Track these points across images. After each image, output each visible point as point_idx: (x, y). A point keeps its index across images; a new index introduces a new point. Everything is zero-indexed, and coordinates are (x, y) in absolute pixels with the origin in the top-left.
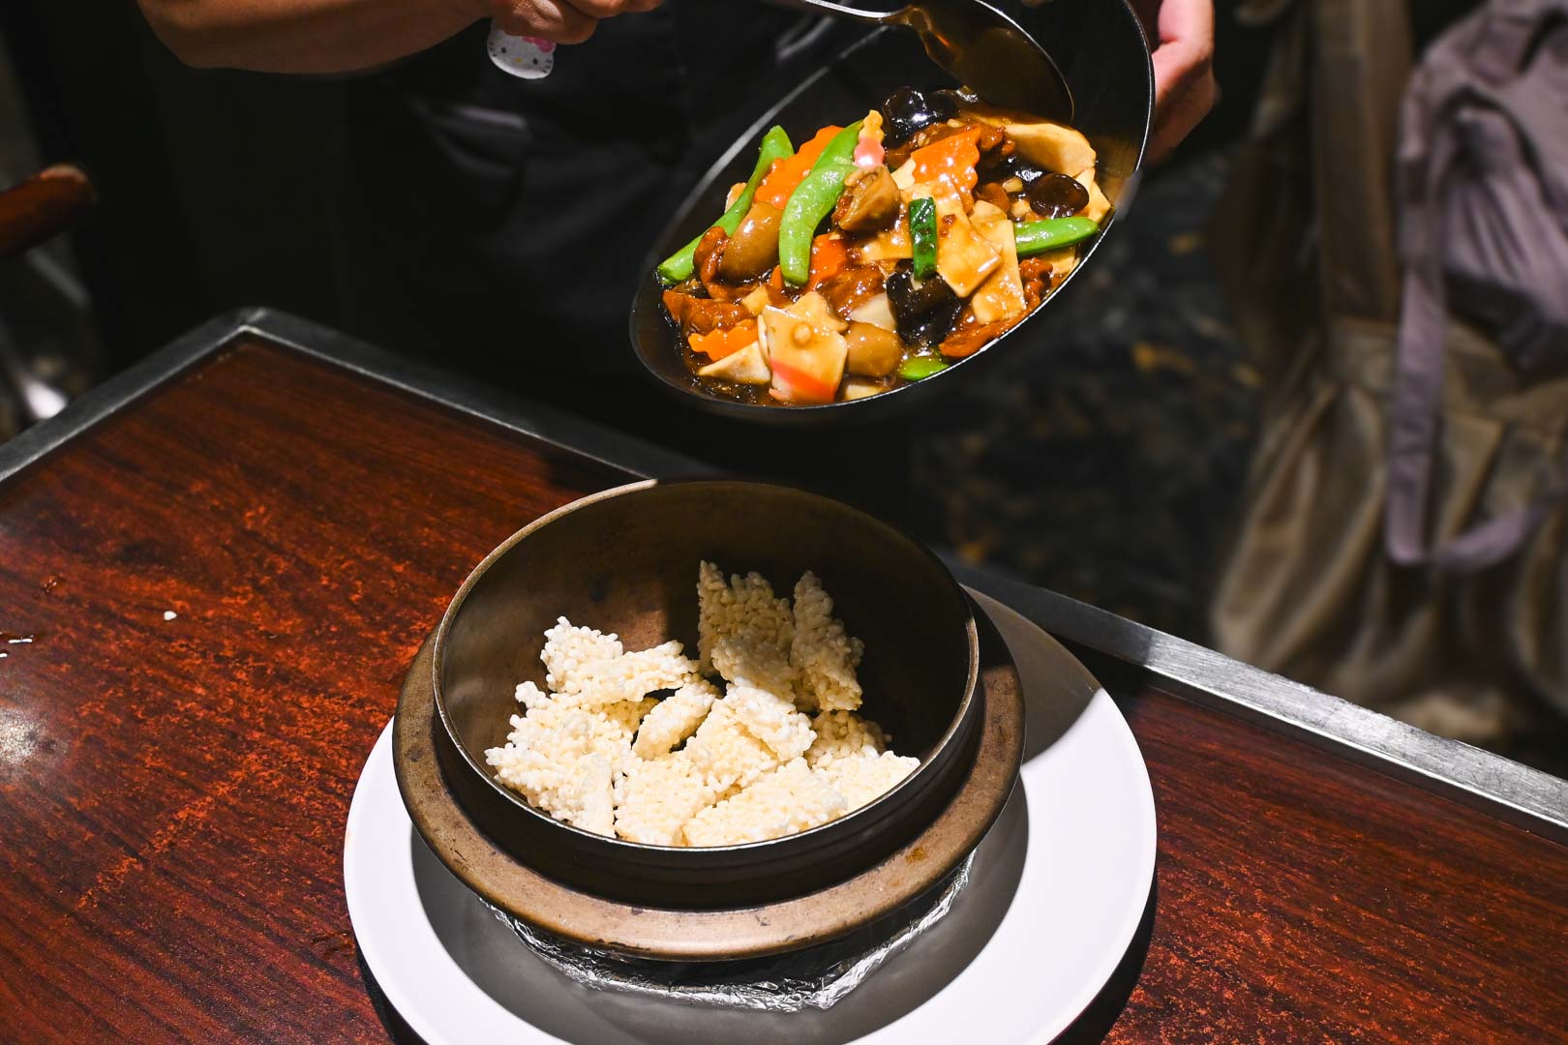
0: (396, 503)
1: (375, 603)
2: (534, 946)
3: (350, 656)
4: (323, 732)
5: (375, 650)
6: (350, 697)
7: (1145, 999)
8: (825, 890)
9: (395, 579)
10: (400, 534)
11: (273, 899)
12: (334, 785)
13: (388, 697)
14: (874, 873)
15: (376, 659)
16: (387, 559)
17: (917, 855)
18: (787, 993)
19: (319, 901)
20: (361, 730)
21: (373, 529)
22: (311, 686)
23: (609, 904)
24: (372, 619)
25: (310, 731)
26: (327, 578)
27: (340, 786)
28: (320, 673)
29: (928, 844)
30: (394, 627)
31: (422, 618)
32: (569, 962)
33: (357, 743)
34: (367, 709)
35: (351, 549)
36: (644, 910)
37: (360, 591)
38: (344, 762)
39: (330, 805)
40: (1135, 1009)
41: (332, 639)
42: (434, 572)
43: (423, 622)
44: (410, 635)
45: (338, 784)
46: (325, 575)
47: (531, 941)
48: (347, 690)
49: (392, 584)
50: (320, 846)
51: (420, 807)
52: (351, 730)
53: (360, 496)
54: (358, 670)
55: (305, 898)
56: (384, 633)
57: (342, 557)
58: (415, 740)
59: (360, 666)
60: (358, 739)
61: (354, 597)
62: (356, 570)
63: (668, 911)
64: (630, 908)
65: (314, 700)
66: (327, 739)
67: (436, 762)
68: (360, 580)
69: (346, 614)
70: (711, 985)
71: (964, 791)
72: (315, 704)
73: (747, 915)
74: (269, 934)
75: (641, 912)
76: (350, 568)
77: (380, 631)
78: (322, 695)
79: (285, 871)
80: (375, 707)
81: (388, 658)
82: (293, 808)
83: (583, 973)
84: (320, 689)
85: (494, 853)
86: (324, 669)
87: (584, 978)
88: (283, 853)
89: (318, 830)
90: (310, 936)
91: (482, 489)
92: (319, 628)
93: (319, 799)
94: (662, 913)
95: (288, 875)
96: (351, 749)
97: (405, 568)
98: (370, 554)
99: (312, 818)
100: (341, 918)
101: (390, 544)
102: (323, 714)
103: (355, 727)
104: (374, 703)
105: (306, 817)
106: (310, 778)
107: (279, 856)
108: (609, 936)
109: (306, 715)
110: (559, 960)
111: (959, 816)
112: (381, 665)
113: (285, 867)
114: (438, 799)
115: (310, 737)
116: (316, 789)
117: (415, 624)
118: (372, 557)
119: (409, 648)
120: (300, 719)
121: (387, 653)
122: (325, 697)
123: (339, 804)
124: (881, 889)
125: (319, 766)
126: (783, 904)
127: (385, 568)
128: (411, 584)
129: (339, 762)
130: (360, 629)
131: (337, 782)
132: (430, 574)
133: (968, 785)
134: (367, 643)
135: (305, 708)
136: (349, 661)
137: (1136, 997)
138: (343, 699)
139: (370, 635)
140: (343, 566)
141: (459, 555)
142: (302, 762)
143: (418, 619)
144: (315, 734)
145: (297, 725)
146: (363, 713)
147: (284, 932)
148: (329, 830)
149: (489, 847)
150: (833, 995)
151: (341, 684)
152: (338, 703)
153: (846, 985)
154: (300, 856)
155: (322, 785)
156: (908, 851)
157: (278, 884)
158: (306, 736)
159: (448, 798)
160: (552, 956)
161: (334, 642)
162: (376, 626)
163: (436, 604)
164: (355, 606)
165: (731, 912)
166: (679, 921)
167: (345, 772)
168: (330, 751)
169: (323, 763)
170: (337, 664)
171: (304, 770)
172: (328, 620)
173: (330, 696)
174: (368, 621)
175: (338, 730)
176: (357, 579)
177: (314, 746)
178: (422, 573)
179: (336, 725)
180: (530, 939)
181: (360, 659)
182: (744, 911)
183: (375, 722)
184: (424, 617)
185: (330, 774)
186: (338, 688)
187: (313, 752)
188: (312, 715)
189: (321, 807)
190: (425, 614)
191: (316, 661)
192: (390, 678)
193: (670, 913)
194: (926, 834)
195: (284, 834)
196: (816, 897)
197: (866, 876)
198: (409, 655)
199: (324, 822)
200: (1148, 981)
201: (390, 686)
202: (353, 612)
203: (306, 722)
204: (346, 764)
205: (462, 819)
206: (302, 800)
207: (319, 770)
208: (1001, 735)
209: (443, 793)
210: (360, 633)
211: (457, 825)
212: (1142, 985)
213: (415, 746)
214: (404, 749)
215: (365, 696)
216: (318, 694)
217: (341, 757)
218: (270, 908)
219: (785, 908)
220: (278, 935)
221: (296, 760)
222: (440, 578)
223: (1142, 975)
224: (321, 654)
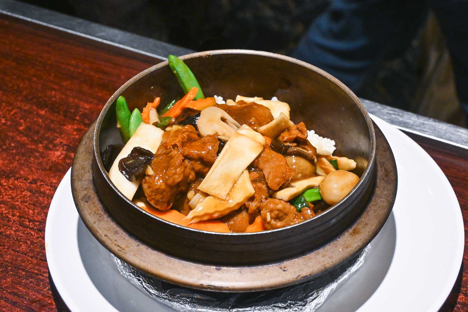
0: (34, 79)
1: (33, 130)
2: (154, 294)
3: (24, 158)
4: (17, 197)
5: (37, 154)
6: (28, 179)
7: (465, 300)
8: (312, 252)
9: (41, 118)
10: (40, 95)
11: (6, 283)
12: (28, 224)
13: (49, 177)
14: (335, 242)
15: (38, 159)
16: (35, 108)
17: (355, 232)
18: (290, 308)
19: (31, 282)
20: (37, 195)
21: (24, 93)
22: (6, 175)
23: (203, 266)
24: (33, 139)
25: (10, 197)
26: (5, 119)
27: (31, 223)
28: (9, 167)
29: (360, 226)
30: (46, 142)
31: (59, 136)
32: (175, 301)
33: (36, 202)
34: (38, 184)
35: (15, 104)
36: (222, 268)
37: (23, 125)
38: (31, 212)
39: (27, 234)
40: (461, 305)
41: (13, 150)
42: (61, 113)
43: (61, 138)
44: (55, 146)
45: (30, 223)
46: (3, 117)
47: (152, 292)
48: (26, 175)
49: (41, 121)
50: (26, 254)
51: (94, 225)
52: (32, 195)
53: (15, 77)
54: (30, 165)
55: (23, 281)
56: (40, 145)
57: (10, 108)
58: (85, 192)
59: (31, 163)
60: (36, 199)
61: (21, 128)
62: (19, 115)
63: (235, 267)
64: (215, 267)
65: (9, 181)
66: (20, 200)
67: (99, 202)
68: (22, 119)
69: (18, 137)
70: (251, 307)
71: (373, 199)
72: (10, 183)
73: (276, 267)
74: (7, 300)
75: (221, 269)
76: (16, 113)
77: (38, 144)
78: (13, 178)
79: (10, 268)
80: (42, 183)
81: (45, 158)
82: (8, 236)
83: (183, 306)
84: (10, 175)
85: (138, 245)
86: (12, 165)
87: (184, 309)
88: (7, 259)
89: (24, 247)
90: (29, 300)
91: (80, 70)
92: (5, 145)
93: (21, 231)
94: (232, 269)
95: (11, 270)
96: (34, 205)
97: (46, 112)
98: (25, 106)
99: (19, 241)
100: (44, 290)
101: (35, 100)
102: (15, 188)
103: (34, 194)
104: (42, 181)
105: (16, 240)
106: (14, 221)
107: (5, 261)
108: (206, 282)
109: (6, 189)
110: (170, 300)
111: (372, 212)
112: (42, 161)
113: (9, 266)
114: (104, 221)
115: (10, 200)
116: (19, 226)
117: (56, 140)
118: (27, 107)
119: (55, 152)
120: (3, 191)
121: (44, 155)
122: (15, 179)
123: (33, 233)
124: (341, 250)
125: (18, 214)
126: (292, 260)
127: (35, 113)
128: (51, 120)
129: (28, 211)
130: (27, 144)
131: (29, 222)
132: (60, 115)
133: (375, 197)
134: (32, 151)
135: (5, 186)
136: (24, 161)
137: (460, 299)
138: (24, 180)
139: (33, 147)
140: (12, 113)
141: (74, 104)
142: (8, 213)
143: (57, 137)
144: (13, 198)
145: (2, 195)
146: (37, 186)
147: (15, 299)
148: (29, 247)
149: (135, 242)
150: (313, 308)
151: (22, 172)
152: (22, 182)
153: (319, 302)
154: (16, 260)
155: (22, 224)
156: (351, 230)
157: (7, 275)
158: (9, 200)
159: (109, 219)
160: (165, 299)
161: (14, 151)
162: (36, 142)
163: (66, 129)
164: (23, 133)
165: (267, 266)
166: (241, 272)
167: (33, 217)
168: (22, 207)
169: (20, 213)
170: (18, 162)
171: (10, 217)
172: (9, 140)
173: (17, 179)
174: (30, 139)
175: (25, 195)
176: (20, 119)
177: (13, 204)
178: (55, 114)
179: (24, 193)
180: (152, 291)
181: (30, 159)
182: (273, 265)
183: (44, 190)
184: (61, 136)
185: (25, 218)
186: (20, 174)
187: (13, 207)
188: (9, 189)
189: (23, 235)
190: (61, 134)
191: (6, 162)
192: (48, 168)
193: (235, 268)
194: (358, 221)
195: (5, 250)
196: (309, 255)
197: (332, 244)
198: (56, 156)
199: (26, 243)
200: (465, 291)
201: (49, 172)
202: (22, 135)
203: (7, 192)
204: (32, 212)
205: (119, 229)
206: (12, 232)
207: (18, 216)
208: (386, 171)
209: (105, 217)
210: (27, 146)
211: (116, 232)
212: (463, 293)
213: (85, 195)
214: (80, 197)
215: (36, 178)
216: (11, 178)
217: (29, 209)
218: (5, 288)
219: (294, 262)
220: (12, 301)
221: (4, 212)
222: (65, 116)
223: (462, 289)
224: (9, 158)
